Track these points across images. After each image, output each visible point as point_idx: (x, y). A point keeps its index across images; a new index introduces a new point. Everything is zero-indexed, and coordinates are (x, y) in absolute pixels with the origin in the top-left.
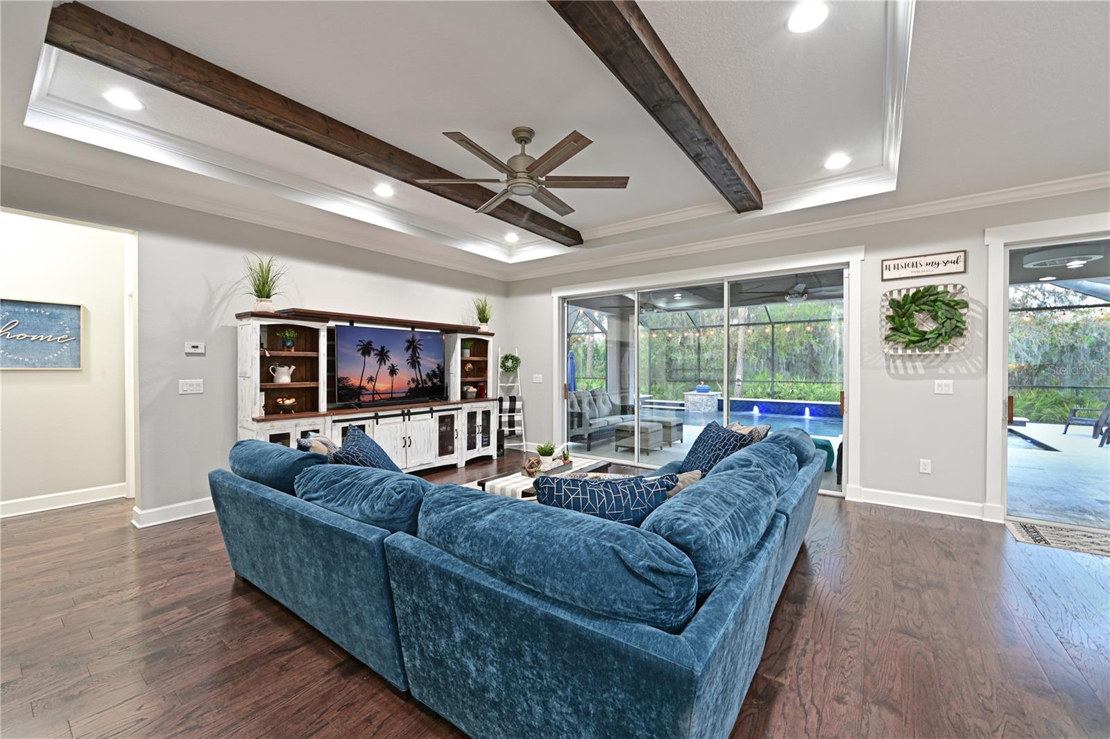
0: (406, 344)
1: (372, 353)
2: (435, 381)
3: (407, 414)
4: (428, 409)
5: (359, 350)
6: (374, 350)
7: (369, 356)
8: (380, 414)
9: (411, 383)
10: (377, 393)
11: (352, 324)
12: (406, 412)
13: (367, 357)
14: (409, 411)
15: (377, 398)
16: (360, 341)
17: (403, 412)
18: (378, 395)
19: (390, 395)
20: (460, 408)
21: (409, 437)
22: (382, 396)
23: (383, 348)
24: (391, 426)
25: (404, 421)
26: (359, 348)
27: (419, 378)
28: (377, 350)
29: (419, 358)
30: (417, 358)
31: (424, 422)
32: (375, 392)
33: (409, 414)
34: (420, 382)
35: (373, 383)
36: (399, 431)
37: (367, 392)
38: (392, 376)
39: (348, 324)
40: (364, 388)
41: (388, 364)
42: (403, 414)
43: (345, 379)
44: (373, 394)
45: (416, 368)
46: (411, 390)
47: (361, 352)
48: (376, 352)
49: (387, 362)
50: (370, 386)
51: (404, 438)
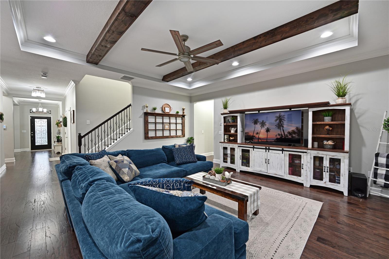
0: (276, 118)
1: (258, 123)
2: (294, 135)
3: (267, 149)
4: (281, 149)
5: (253, 123)
6: (259, 122)
7: (257, 124)
8: (255, 147)
9: (278, 136)
10: (260, 139)
11: (259, 112)
12: (267, 148)
13: (256, 125)
14: (269, 148)
15: (260, 141)
16: (253, 119)
17: (266, 148)
18: (260, 140)
19: (266, 140)
20: (306, 152)
21: (269, 160)
22: (262, 140)
23: (263, 121)
24: (260, 152)
25: (266, 152)
26: (253, 122)
27: (283, 133)
28: (261, 122)
29: (283, 124)
30: (282, 124)
31: (278, 155)
32: (259, 139)
33: (269, 149)
34: (284, 136)
35: (258, 135)
36: (264, 156)
37: (256, 138)
38: (267, 132)
39: (258, 112)
40: (254, 136)
41: (266, 127)
42: (266, 149)
43: (248, 133)
44: (258, 139)
45: (281, 129)
46: (277, 139)
47: (254, 123)
48: (260, 123)
49: (265, 126)
50: (257, 136)
51: (266, 159)
